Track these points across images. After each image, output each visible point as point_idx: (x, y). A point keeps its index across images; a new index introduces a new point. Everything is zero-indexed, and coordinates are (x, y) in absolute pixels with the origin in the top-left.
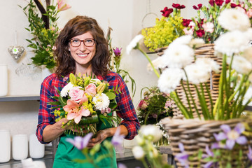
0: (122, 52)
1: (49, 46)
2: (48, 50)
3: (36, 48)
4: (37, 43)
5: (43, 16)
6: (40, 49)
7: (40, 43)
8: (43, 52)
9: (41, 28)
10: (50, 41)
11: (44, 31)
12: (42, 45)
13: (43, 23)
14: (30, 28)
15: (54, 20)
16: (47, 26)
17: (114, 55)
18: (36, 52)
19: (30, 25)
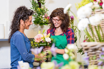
0: (74, 17)
1: (41, 15)
2: (40, 17)
3: (35, 16)
4: (36, 15)
5: (38, 2)
6: (37, 17)
7: (37, 14)
8: (38, 18)
9: (37, 7)
10: (41, 13)
11: (39, 9)
12: (38, 15)
13: (38, 5)
14: (32, 8)
15: (43, 4)
16: (40, 7)
17: (70, 19)
18: (35, 18)
19: (33, 6)
